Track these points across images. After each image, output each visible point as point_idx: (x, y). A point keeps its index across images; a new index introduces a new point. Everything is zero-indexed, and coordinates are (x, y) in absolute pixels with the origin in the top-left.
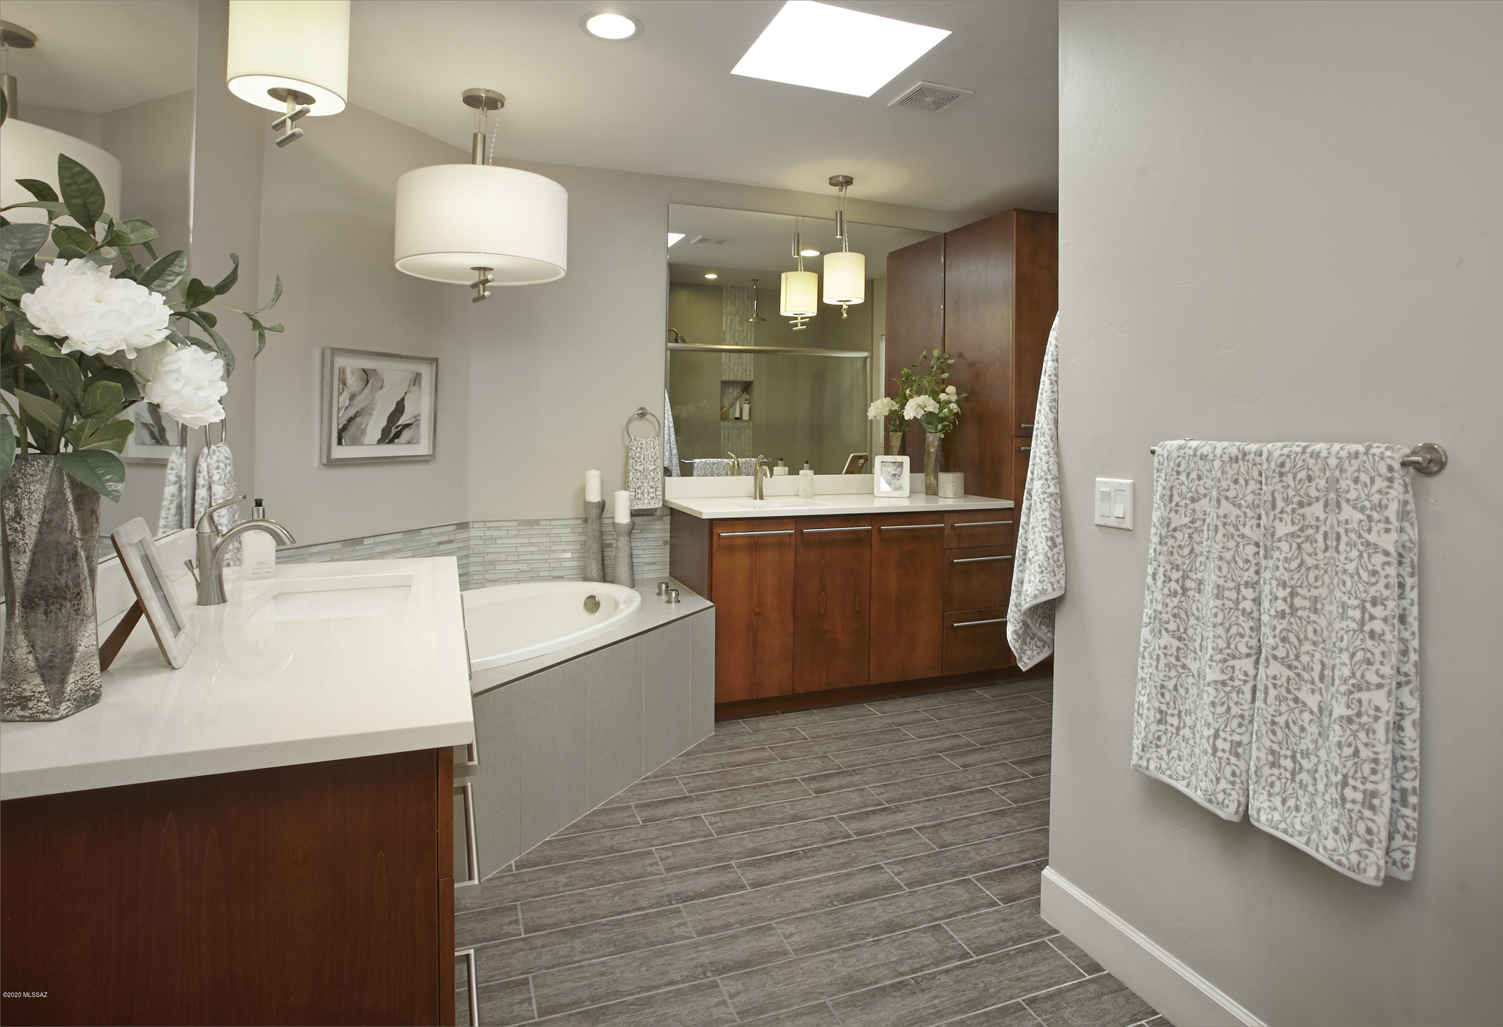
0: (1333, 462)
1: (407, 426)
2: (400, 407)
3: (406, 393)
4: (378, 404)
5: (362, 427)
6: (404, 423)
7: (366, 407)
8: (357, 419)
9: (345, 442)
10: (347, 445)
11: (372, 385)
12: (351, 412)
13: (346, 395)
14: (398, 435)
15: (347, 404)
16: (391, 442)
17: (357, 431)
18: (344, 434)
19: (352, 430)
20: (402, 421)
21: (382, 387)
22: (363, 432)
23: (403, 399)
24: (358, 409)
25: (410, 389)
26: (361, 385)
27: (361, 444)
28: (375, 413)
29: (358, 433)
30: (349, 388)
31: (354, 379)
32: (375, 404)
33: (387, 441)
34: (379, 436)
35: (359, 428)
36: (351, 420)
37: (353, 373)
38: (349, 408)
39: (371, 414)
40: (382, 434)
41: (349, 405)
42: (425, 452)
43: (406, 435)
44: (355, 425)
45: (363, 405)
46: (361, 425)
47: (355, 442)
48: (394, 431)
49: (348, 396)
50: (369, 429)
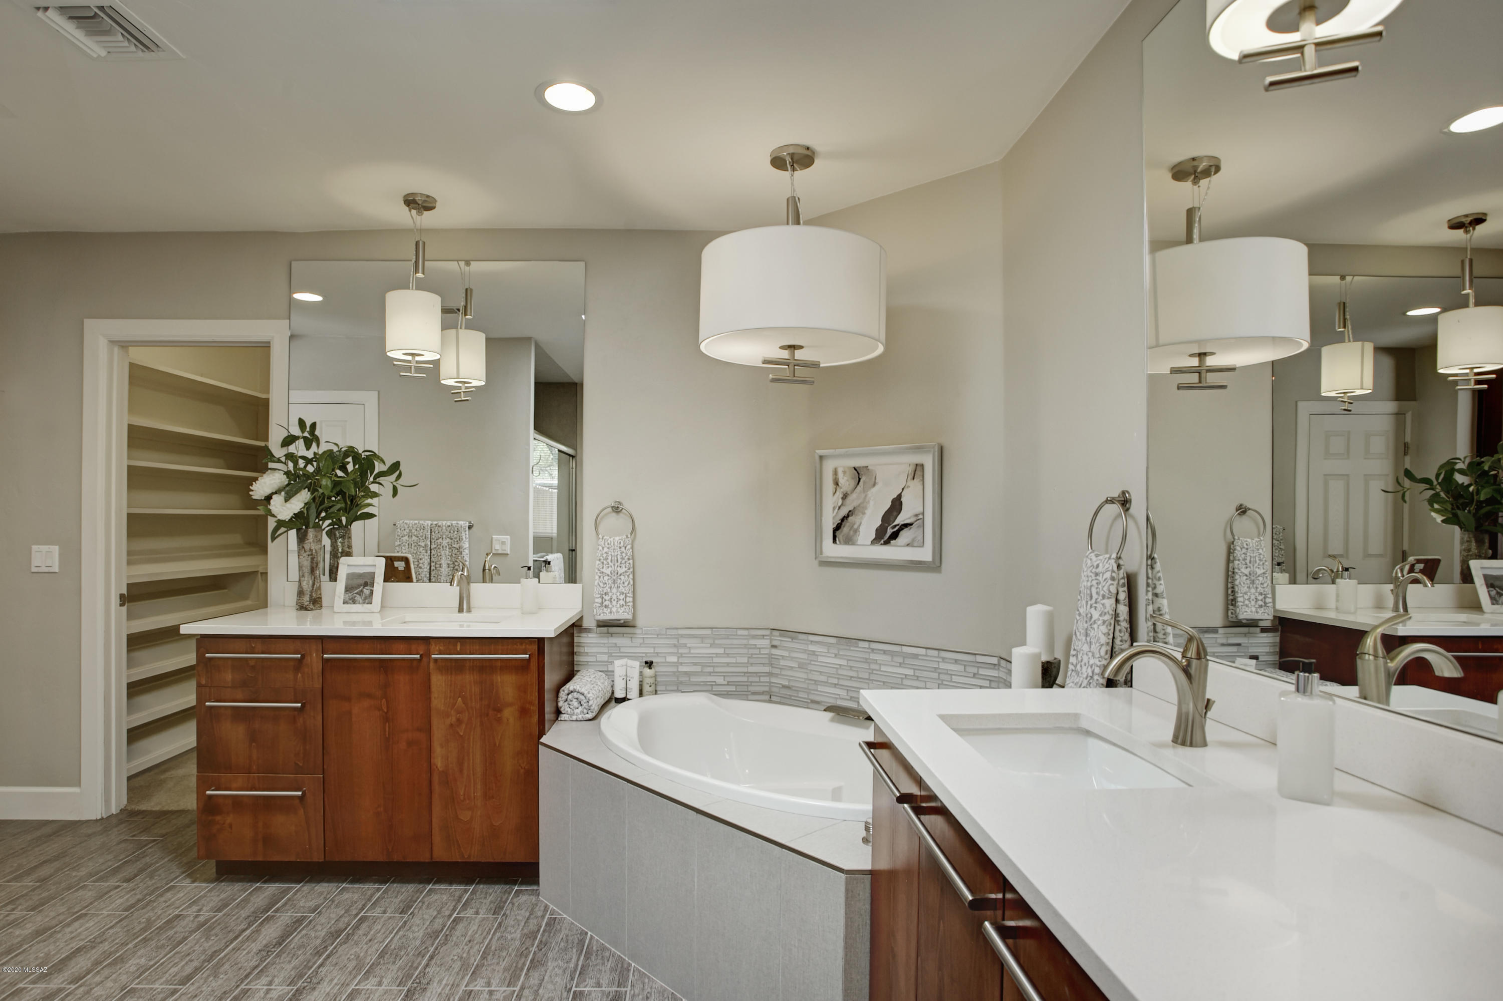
0: (411, 525)
1: (906, 526)
2: (897, 505)
3: (903, 489)
4: (872, 503)
5: (855, 527)
6: (903, 523)
7: (859, 506)
8: (850, 518)
9: (839, 541)
10: (840, 543)
11: (864, 482)
12: (844, 512)
13: (839, 494)
14: (895, 536)
15: (840, 504)
16: (887, 543)
17: (850, 530)
18: (837, 533)
19: (845, 529)
20: (900, 520)
21: (874, 484)
22: (856, 531)
23: (900, 496)
24: (851, 509)
25: (908, 484)
26: (853, 483)
27: (853, 544)
28: (868, 512)
29: (852, 533)
30: (841, 488)
31: (846, 478)
32: (868, 502)
33: (882, 542)
34: (874, 536)
35: (853, 526)
36: (845, 518)
37: (844, 472)
38: (842, 508)
39: (864, 513)
40: (876, 534)
41: (842, 504)
42: (929, 558)
43: (905, 536)
44: (848, 524)
45: (855, 504)
46: (854, 524)
47: (849, 541)
48: (890, 531)
49: (841, 496)
50: (862, 529)
